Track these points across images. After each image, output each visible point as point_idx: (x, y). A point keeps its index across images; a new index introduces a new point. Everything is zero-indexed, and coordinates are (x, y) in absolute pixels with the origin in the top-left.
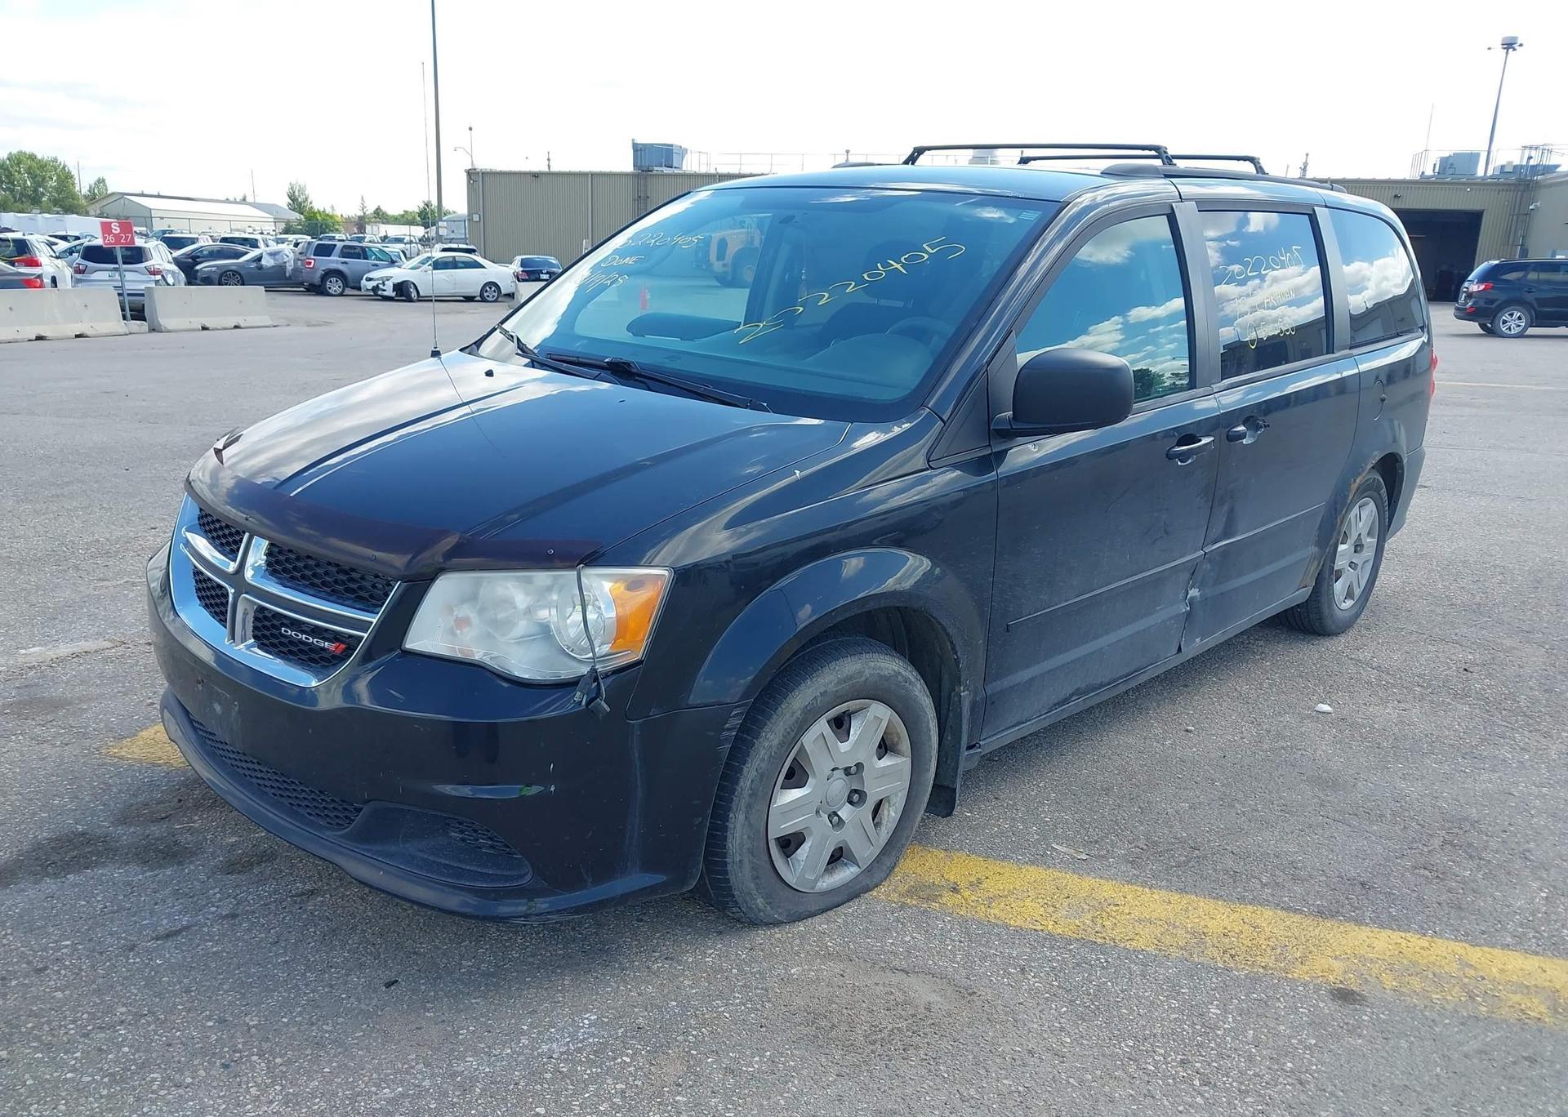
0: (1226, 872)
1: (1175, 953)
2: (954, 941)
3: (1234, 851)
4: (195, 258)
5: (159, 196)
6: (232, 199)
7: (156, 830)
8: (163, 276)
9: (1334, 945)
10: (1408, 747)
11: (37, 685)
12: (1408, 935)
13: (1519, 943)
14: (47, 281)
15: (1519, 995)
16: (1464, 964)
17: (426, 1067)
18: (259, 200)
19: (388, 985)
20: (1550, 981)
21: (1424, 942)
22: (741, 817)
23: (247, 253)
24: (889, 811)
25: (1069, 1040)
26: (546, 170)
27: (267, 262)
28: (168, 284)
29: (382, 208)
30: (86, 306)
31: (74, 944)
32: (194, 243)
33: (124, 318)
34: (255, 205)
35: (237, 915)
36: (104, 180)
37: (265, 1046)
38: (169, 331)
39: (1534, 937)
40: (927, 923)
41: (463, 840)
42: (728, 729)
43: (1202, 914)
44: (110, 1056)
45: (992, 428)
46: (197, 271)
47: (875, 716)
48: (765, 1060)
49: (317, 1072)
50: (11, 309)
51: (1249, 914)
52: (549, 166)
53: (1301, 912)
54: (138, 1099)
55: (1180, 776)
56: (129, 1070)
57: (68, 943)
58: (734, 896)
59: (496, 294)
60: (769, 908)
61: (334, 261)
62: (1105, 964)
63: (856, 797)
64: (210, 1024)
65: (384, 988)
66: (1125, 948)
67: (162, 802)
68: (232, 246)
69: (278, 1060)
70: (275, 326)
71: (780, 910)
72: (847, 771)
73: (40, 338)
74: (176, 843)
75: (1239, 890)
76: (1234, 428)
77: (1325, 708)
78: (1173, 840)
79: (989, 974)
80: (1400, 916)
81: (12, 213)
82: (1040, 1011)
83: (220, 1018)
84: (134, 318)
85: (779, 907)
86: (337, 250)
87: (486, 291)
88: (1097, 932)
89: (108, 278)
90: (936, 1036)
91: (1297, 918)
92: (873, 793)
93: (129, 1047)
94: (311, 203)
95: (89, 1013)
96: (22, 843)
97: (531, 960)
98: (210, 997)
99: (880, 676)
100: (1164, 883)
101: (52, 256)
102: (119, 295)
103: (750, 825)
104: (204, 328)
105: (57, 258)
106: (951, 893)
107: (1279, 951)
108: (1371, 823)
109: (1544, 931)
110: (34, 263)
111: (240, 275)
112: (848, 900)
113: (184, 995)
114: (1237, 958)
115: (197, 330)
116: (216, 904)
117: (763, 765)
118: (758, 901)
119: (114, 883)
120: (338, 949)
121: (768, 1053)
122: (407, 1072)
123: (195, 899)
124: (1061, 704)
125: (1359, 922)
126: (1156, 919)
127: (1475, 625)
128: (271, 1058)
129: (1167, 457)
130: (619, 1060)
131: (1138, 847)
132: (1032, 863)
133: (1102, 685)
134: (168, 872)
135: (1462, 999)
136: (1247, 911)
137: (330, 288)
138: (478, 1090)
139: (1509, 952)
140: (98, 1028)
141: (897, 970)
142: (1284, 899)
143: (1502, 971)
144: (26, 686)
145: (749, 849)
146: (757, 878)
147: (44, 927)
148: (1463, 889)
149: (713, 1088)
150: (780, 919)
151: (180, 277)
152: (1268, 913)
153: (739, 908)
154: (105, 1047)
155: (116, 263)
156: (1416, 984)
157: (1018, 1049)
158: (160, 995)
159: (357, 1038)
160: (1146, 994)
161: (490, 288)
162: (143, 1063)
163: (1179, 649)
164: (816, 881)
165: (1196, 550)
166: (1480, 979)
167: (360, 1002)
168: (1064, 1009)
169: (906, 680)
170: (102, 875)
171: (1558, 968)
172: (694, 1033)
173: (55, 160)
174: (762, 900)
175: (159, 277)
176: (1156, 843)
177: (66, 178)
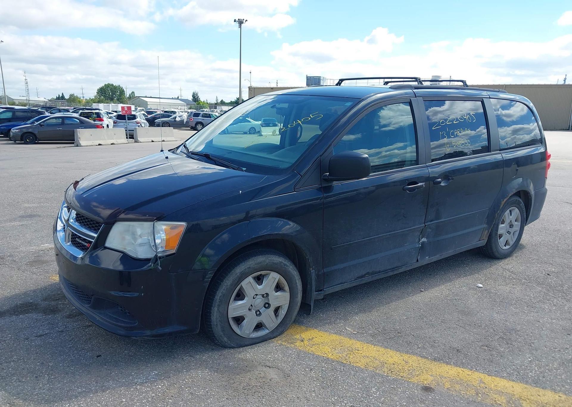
0: (406, 342)
1: (371, 369)
2: (292, 358)
3: (414, 335)
4: (155, 118)
5: (151, 97)
6: (174, 98)
7: (53, 303)
8: (141, 124)
9: (433, 371)
10: (506, 302)
11: (41, 256)
12: (465, 370)
13: (509, 377)
14: (105, 126)
15: (498, 395)
16: (481, 381)
17: (96, 383)
18: (182, 98)
19: (98, 357)
20: (513, 391)
21: (470, 373)
22: (216, 309)
23: (172, 116)
24: (281, 311)
25: (314, 395)
26: (276, 87)
27: (178, 119)
28: (142, 127)
29: (223, 100)
30: (115, 134)
31: (12, 336)
32: (156, 113)
33: (127, 138)
34: (181, 100)
35: (63, 331)
36: (134, 92)
37: (51, 372)
38: (141, 142)
39: (516, 375)
40: (286, 351)
41: (122, 310)
42: (207, 278)
43: (389, 356)
44: (5, 371)
45: (322, 178)
46: (155, 122)
47: (273, 277)
48: (205, 391)
49: (62, 381)
50: (91, 135)
51: (407, 357)
52: (277, 86)
53: (427, 358)
54: (6, 384)
55: (409, 307)
56: (8, 376)
57: (10, 336)
58: (215, 337)
59: (254, 132)
60: (229, 342)
61: (200, 119)
62: (342, 370)
63: (267, 305)
64: (38, 364)
65: (96, 357)
66: (353, 366)
67: (59, 295)
68: (167, 114)
69: (52, 377)
70: (176, 141)
71: (234, 343)
72: (263, 296)
73: (99, 145)
74: (57, 308)
75: (408, 349)
76: (436, 179)
77: (481, 285)
78: (393, 329)
79: (298, 370)
80: (466, 363)
81: (103, 104)
82: (310, 384)
83: (42, 362)
84: (130, 138)
85: (234, 342)
86: (201, 115)
87: (251, 131)
88: (346, 359)
89: (123, 125)
90: (268, 389)
91: (424, 360)
92: (274, 304)
93: (12, 369)
94: (199, 99)
95: (5, 357)
96: (12, 304)
97: (146, 352)
98: (42, 356)
99: (274, 263)
100: (381, 344)
101: (108, 118)
102: (126, 130)
103: (219, 312)
104: (152, 141)
105: (110, 118)
106: (300, 342)
107: (411, 371)
108: (475, 328)
109: (522, 373)
110: (102, 120)
111: (168, 123)
112: (262, 342)
113: (35, 354)
114: (393, 373)
115: (151, 142)
116: (59, 327)
117: (224, 291)
118: (225, 339)
119: (32, 319)
120: (88, 344)
121: (207, 389)
122: (89, 384)
123: (53, 325)
124: (361, 277)
125: (448, 363)
126: (370, 356)
127: (563, 258)
128: (51, 376)
129: (403, 189)
130: (157, 387)
131: (378, 331)
132: (335, 333)
133: (380, 272)
134: (50, 316)
135: (473, 394)
136: (406, 357)
137: (198, 128)
138: (108, 392)
139: (502, 380)
140: (6, 362)
141: (267, 366)
142: (423, 353)
143: (496, 386)
144: (38, 256)
145: (219, 320)
146: (223, 331)
147: (6, 331)
148: (497, 355)
149: (183, 398)
150: (234, 346)
151: (147, 124)
152: (415, 358)
153: (218, 341)
154: (4, 368)
155: (125, 120)
156: (458, 387)
157: (294, 396)
158: (28, 354)
159: (80, 372)
160: (352, 382)
161: (252, 129)
162: (13, 374)
163: (417, 261)
164: (250, 334)
165: (421, 224)
166: (484, 388)
167: (86, 361)
168: (319, 384)
169: (285, 265)
170: (30, 316)
171: (519, 387)
172: (186, 380)
173: (119, 86)
174: (226, 338)
175: (139, 124)
176: (385, 330)
177: (122, 92)
